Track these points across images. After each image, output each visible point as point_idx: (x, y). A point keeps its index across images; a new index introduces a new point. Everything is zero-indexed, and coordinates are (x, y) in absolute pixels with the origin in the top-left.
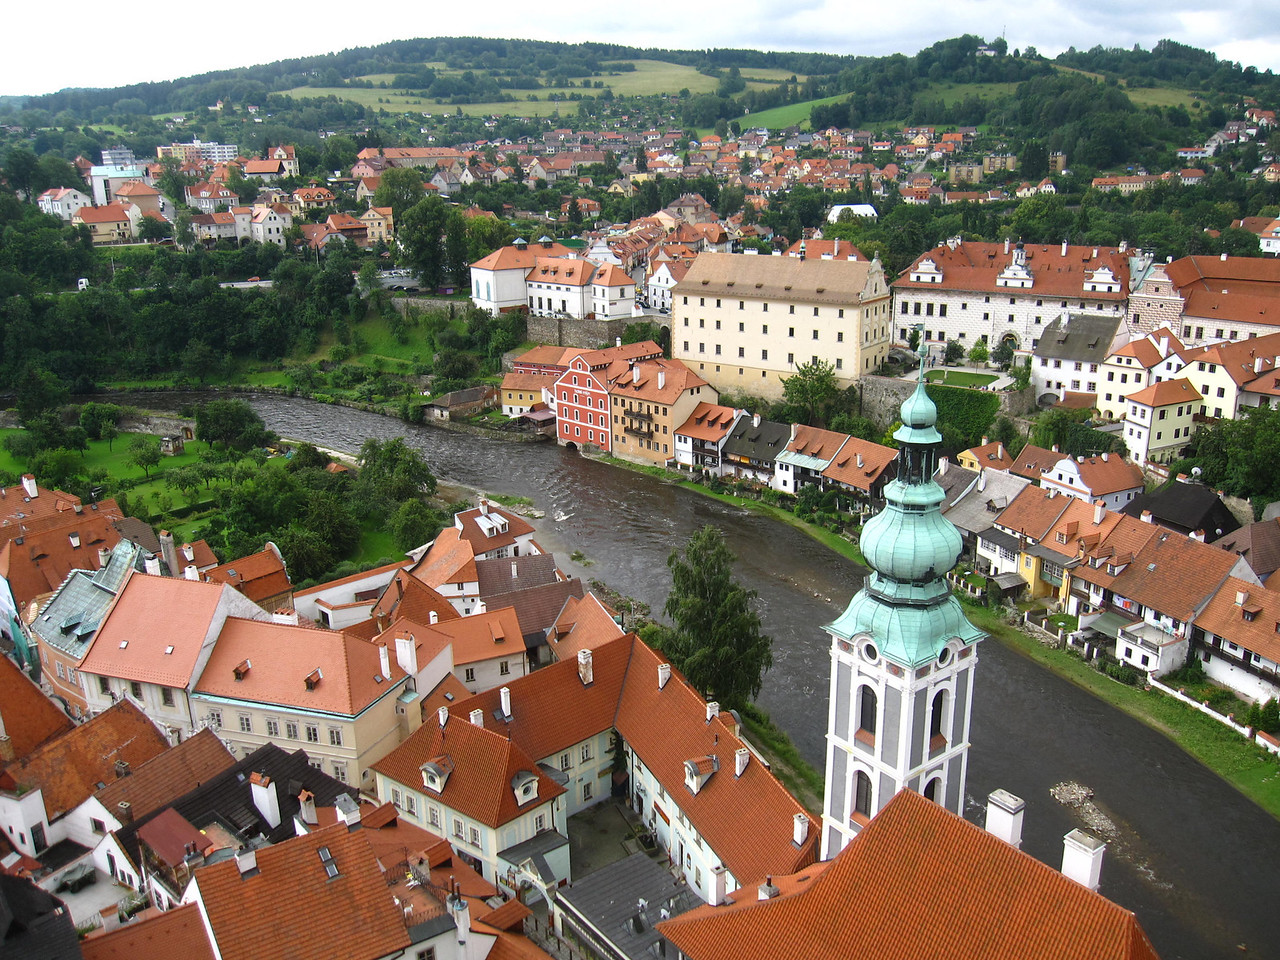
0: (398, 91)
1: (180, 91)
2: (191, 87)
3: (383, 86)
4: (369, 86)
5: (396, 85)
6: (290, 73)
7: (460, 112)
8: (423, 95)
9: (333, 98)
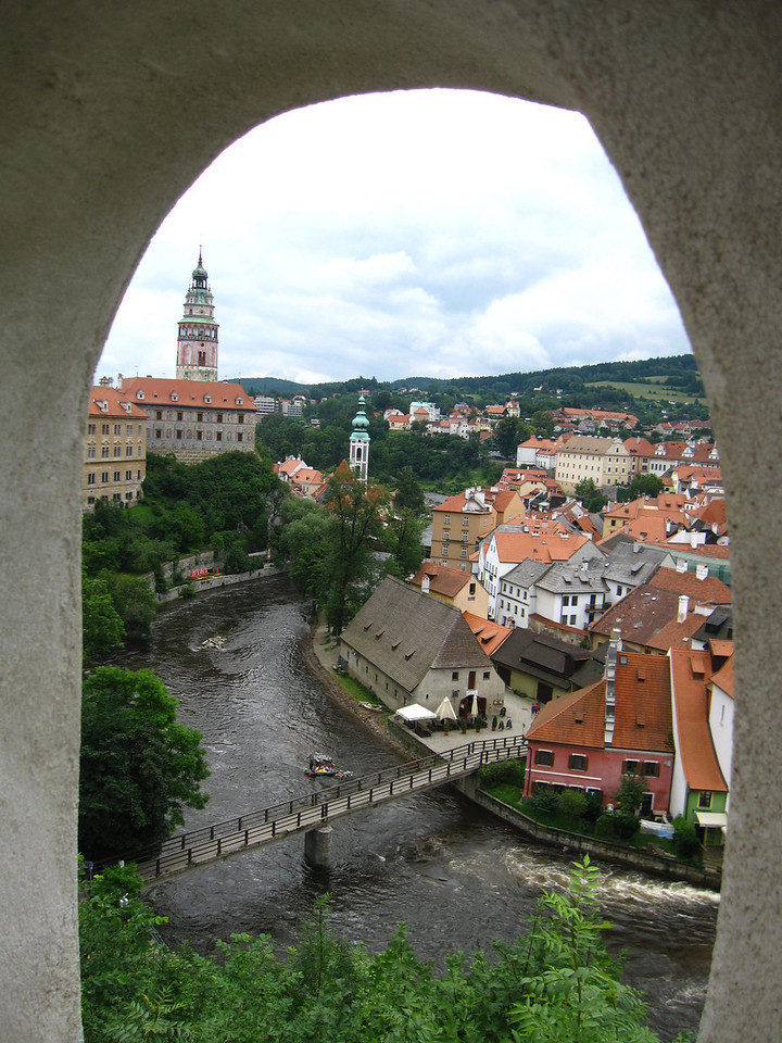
0: (666, 387)
1: (530, 380)
2: (536, 378)
3: (658, 383)
4: (649, 383)
5: (666, 383)
6: (601, 372)
7: (697, 402)
8: (682, 391)
9: (610, 388)
